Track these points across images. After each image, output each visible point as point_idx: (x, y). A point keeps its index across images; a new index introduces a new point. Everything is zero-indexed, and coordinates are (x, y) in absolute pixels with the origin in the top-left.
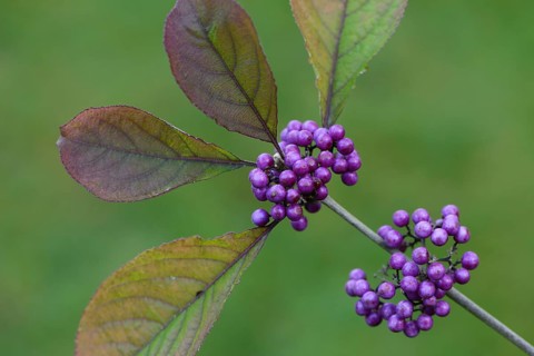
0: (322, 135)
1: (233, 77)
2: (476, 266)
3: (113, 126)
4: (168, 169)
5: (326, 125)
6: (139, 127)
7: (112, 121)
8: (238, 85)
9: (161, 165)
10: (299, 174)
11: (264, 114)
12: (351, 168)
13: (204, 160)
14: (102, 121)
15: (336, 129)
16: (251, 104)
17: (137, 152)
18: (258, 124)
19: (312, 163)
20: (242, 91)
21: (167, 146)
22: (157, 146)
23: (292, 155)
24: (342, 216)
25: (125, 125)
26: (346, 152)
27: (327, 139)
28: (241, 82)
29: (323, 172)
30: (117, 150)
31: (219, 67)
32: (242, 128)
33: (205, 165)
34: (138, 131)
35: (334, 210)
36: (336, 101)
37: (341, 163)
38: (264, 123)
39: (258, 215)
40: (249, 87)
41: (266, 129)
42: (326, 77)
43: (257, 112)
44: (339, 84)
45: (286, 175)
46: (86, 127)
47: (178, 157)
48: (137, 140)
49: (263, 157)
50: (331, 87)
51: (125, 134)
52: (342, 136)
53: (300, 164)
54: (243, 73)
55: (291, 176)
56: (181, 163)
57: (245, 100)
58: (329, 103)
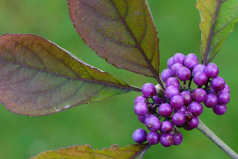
0: (200, 71)
1: (124, 23)
3: (26, 48)
4: (69, 87)
5: (206, 63)
6: (47, 51)
7: (25, 43)
8: (128, 29)
9: (64, 84)
11: (149, 55)
12: (221, 102)
13: (99, 82)
14: (17, 44)
15: (212, 68)
16: (138, 46)
17: (45, 70)
18: (143, 62)
19: (188, 97)
20: (132, 34)
21: (70, 68)
22: (61, 67)
23: (172, 90)
24: (210, 138)
25: (36, 49)
27: (203, 77)
28: (131, 27)
29: (195, 106)
30: (29, 67)
31: (113, 14)
33: (100, 87)
34: (46, 54)
35: (204, 133)
36: (216, 40)
37: (212, 99)
38: (149, 62)
40: (137, 33)
41: (150, 67)
42: (210, 19)
43: (143, 53)
44: (219, 26)
45: (165, 107)
46: (4, 46)
47: (78, 77)
48: (45, 61)
49: (147, 87)
50: (213, 28)
51: (35, 55)
54: (132, 20)
55: (168, 109)
56: (80, 83)
57: (134, 43)
58: (210, 41)
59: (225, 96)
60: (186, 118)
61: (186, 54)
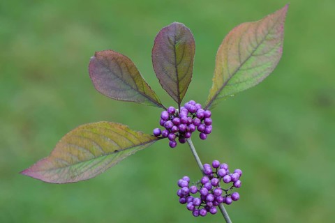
0: (201, 112)
1: (176, 67)
2: (236, 200)
3: (117, 63)
4: (130, 92)
5: (205, 109)
6: (128, 70)
7: (118, 60)
8: (177, 71)
9: (128, 90)
10: (182, 122)
11: (181, 89)
12: (205, 132)
13: (147, 97)
14: (114, 59)
15: (208, 112)
16: (178, 83)
17: (121, 79)
18: (176, 92)
19: (190, 121)
20: (177, 75)
21: (135, 83)
22: (131, 81)
23: (184, 114)
24: (192, 150)
25: (123, 66)
26: (207, 124)
27: (202, 115)
28: (179, 71)
29: (192, 126)
30: (114, 74)
31: (173, 60)
32: (168, 90)
33: (146, 99)
34: (126, 70)
35: (190, 146)
36: (215, 102)
37: (202, 127)
38: (179, 93)
39: (156, 131)
40: (180, 75)
41: (178, 97)
42: (216, 90)
43: (178, 87)
44: (220, 96)
45: (177, 120)
46: (106, 57)
47: (137, 90)
48: (124, 74)
49: (171, 108)
50: (216, 96)
51: (120, 69)
52: (209, 117)
53: (185, 118)
54: (182, 67)
55: (178, 121)
56: (137, 93)
57: (176, 79)
58: (212, 101)
59: (209, 129)
60: (186, 129)
61: (197, 103)
